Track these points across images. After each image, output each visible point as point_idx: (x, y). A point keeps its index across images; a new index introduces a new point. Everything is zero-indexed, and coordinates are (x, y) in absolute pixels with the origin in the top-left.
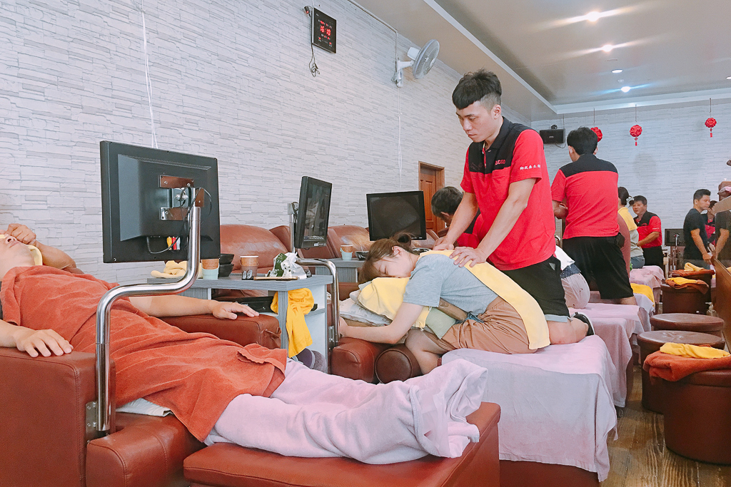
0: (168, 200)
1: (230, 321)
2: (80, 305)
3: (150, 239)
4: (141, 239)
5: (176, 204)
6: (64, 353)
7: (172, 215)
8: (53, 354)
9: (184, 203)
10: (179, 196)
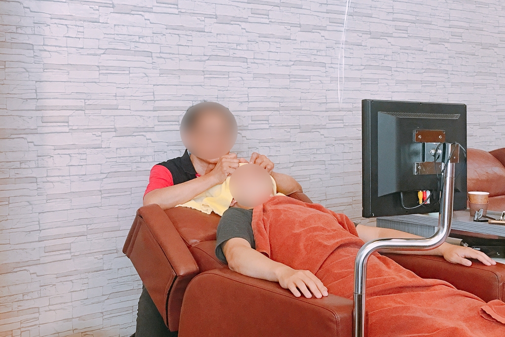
0: (421, 154)
1: (464, 268)
2: (320, 241)
3: (404, 193)
4: (396, 196)
5: (429, 159)
6: (323, 296)
7: (424, 170)
8: (314, 297)
9: (438, 158)
10: (433, 152)
